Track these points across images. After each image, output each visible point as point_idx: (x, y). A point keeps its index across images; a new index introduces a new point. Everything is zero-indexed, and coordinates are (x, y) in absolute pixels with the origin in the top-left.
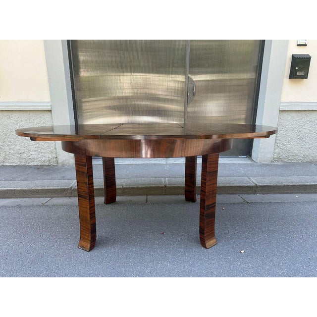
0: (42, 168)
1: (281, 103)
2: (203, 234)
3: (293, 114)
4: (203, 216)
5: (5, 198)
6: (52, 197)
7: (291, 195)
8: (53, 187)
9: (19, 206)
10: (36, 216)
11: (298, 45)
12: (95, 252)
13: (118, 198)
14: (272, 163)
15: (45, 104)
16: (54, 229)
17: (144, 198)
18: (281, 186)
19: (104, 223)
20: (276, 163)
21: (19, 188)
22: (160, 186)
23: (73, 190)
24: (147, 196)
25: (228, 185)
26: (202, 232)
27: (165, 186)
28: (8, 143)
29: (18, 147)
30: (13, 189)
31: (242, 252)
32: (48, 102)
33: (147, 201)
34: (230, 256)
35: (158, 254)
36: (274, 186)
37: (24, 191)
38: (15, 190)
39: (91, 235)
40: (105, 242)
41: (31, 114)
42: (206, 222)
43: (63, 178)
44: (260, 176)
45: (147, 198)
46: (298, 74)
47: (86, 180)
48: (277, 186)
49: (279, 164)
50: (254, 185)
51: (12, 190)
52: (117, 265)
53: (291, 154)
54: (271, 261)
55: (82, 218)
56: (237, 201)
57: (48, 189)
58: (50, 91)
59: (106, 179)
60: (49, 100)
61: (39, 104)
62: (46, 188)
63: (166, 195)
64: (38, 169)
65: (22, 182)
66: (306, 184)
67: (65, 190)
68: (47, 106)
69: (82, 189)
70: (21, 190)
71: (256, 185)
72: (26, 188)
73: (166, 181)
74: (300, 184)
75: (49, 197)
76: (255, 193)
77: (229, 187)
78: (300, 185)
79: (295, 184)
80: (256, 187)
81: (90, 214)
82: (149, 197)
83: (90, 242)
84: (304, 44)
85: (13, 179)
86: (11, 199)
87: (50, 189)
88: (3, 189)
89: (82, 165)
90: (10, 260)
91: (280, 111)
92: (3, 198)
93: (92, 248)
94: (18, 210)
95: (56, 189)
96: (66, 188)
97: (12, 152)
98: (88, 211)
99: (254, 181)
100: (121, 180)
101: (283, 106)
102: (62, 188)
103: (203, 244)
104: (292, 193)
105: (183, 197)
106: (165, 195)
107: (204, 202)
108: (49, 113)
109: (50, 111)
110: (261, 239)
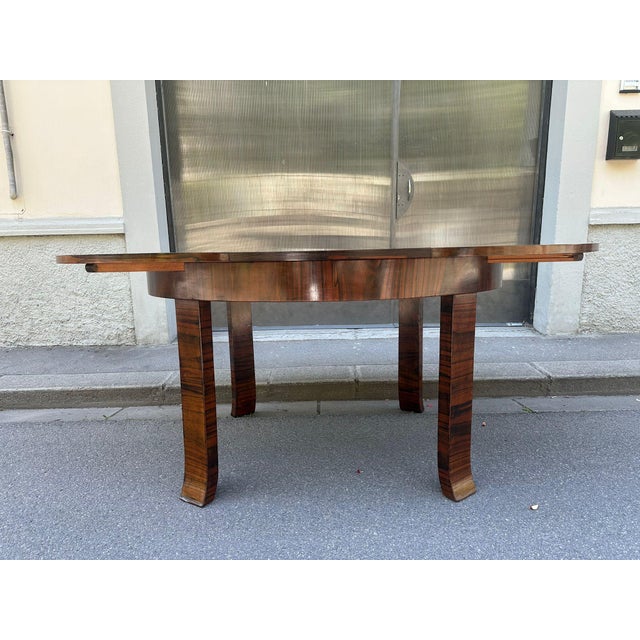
0: (105, 350)
1: (591, 209)
2: (447, 469)
3: (619, 233)
4: (447, 429)
5: (29, 408)
6: (124, 407)
7: (626, 398)
8: (125, 384)
9: (59, 423)
10: (92, 440)
11: (621, 92)
12: (215, 509)
13: (259, 407)
14: (579, 336)
15: (112, 222)
16: (128, 463)
17: (313, 405)
18: (603, 379)
19: (233, 452)
20: (586, 335)
21: (59, 388)
22: (346, 380)
24: (319, 401)
25: (488, 378)
26: (443, 465)
27: (357, 382)
28: (39, 302)
29: (57, 310)
30: (46, 389)
31: (535, 507)
32: (119, 218)
33: (319, 412)
34: (507, 516)
35: (349, 511)
36: (587, 380)
37: (69, 393)
38: (49, 392)
39: (208, 473)
40: (237, 489)
41: (85, 242)
42: (452, 441)
43: (147, 368)
44: (554, 360)
45: (319, 406)
46: (625, 149)
47: (200, 353)
48: (594, 379)
49: (593, 336)
50: (544, 377)
51: (43, 392)
52: (264, 533)
53: (617, 316)
54: (601, 525)
55: (189, 437)
56: (510, 410)
57: (117, 389)
58: (124, 196)
59: (235, 363)
60: (120, 213)
61: (101, 222)
62: (113, 387)
63: (359, 399)
64: (96, 352)
65: (64, 376)
67: (150, 390)
68: (116, 225)
69: (191, 373)
70: (61, 392)
71: (549, 377)
72: (72, 388)
73: (357, 371)
75: (118, 406)
76: (547, 393)
77: (491, 381)
79: (632, 374)
80: (550, 381)
81: (207, 426)
82: (322, 403)
83: (205, 488)
84: (634, 88)
85: (46, 371)
86: (40, 411)
87: (120, 390)
88: (25, 389)
89: (190, 322)
90: (40, 523)
91: (590, 226)
92: (25, 408)
93: (209, 500)
94: (56, 428)
95: (132, 389)
96: (153, 386)
97: (45, 318)
98: (203, 419)
99: (543, 370)
100: (265, 371)
101: (596, 216)
102: (145, 386)
103: (447, 492)
104: (627, 394)
105: (396, 404)
106: (356, 399)
107: (448, 400)
108: (121, 240)
109: (122, 235)
110: (571, 482)
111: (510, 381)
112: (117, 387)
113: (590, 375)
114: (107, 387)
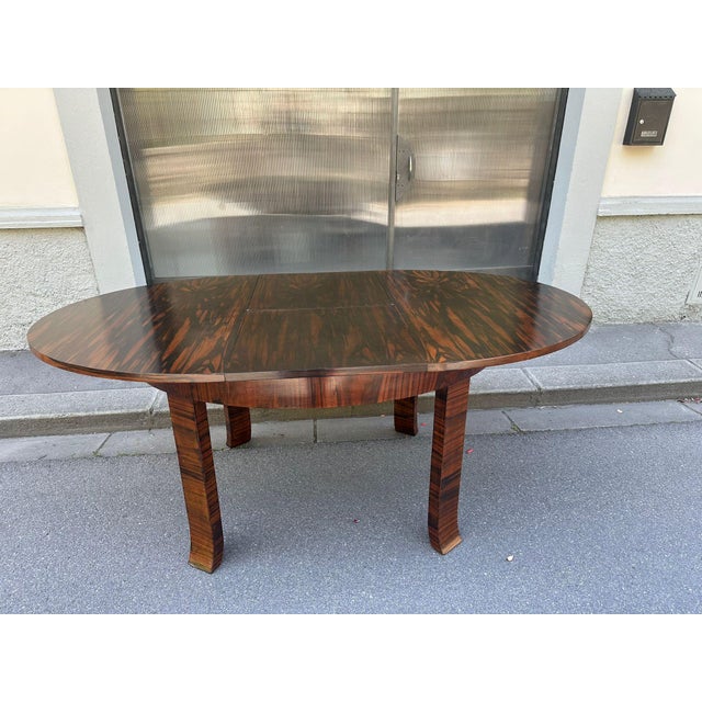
1: (601, 198)
3: (627, 224)
5: (7, 437)
6: (111, 431)
7: (609, 407)
9: (44, 461)
10: (88, 488)
12: (224, 574)
13: (255, 429)
15: (67, 213)
17: (308, 426)
18: (590, 390)
21: (37, 416)
23: (156, 415)
24: (315, 420)
25: (481, 392)
26: (433, 523)
30: (23, 417)
31: (510, 558)
32: (75, 208)
34: (486, 569)
35: (348, 571)
36: (575, 392)
37: (49, 421)
38: (27, 421)
39: (214, 544)
41: (37, 236)
42: (441, 507)
44: (549, 363)
45: (315, 427)
46: (644, 134)
47: (197, 445)
48: (581, 390)
50: (534, 389)
51: (20, 421)
53: (614, 308)
54: (564, 576)
55: (192, 513)
56: (499, 429)
57: (101, 416)
58: (77, 183)
60: (74, 203)
61: (52, 214)
62: (97, 413)
63: (356, 416)
65: (39, 396)
66: (640, 383)
67: (137, 415)
68: (71, 217)
69: (190, 461)
70: (41, 421)
71: (540, 389)
72: (52, 416)
74: (628, 383)
75: (106, 432)
76: (536, 404)
77: (484, 395)
78: (627, 387)
79: (617, 384)
80: (540, 392)
82: (319, 423)
83: (211, 556)
85: (17, 390)
86: (21, 440)
87: (105, 416)
89: (185, 416)
91: (598, 217)
94: (45, 471)
95: (118, 415)
96: (140, 410)
98: (205, 501)
99: (535, 379)
101: (605, 207)
102: (131, 411)
104: (610, 402)
105: (391, 421)
106: (352, 416)
107: (439, 474)
108: (80, 234)
109: (82, 229)
110: (545, 525)
111: (501, 394)
112: (101, 413)
113: (578, 386)
114: (91, 413)
